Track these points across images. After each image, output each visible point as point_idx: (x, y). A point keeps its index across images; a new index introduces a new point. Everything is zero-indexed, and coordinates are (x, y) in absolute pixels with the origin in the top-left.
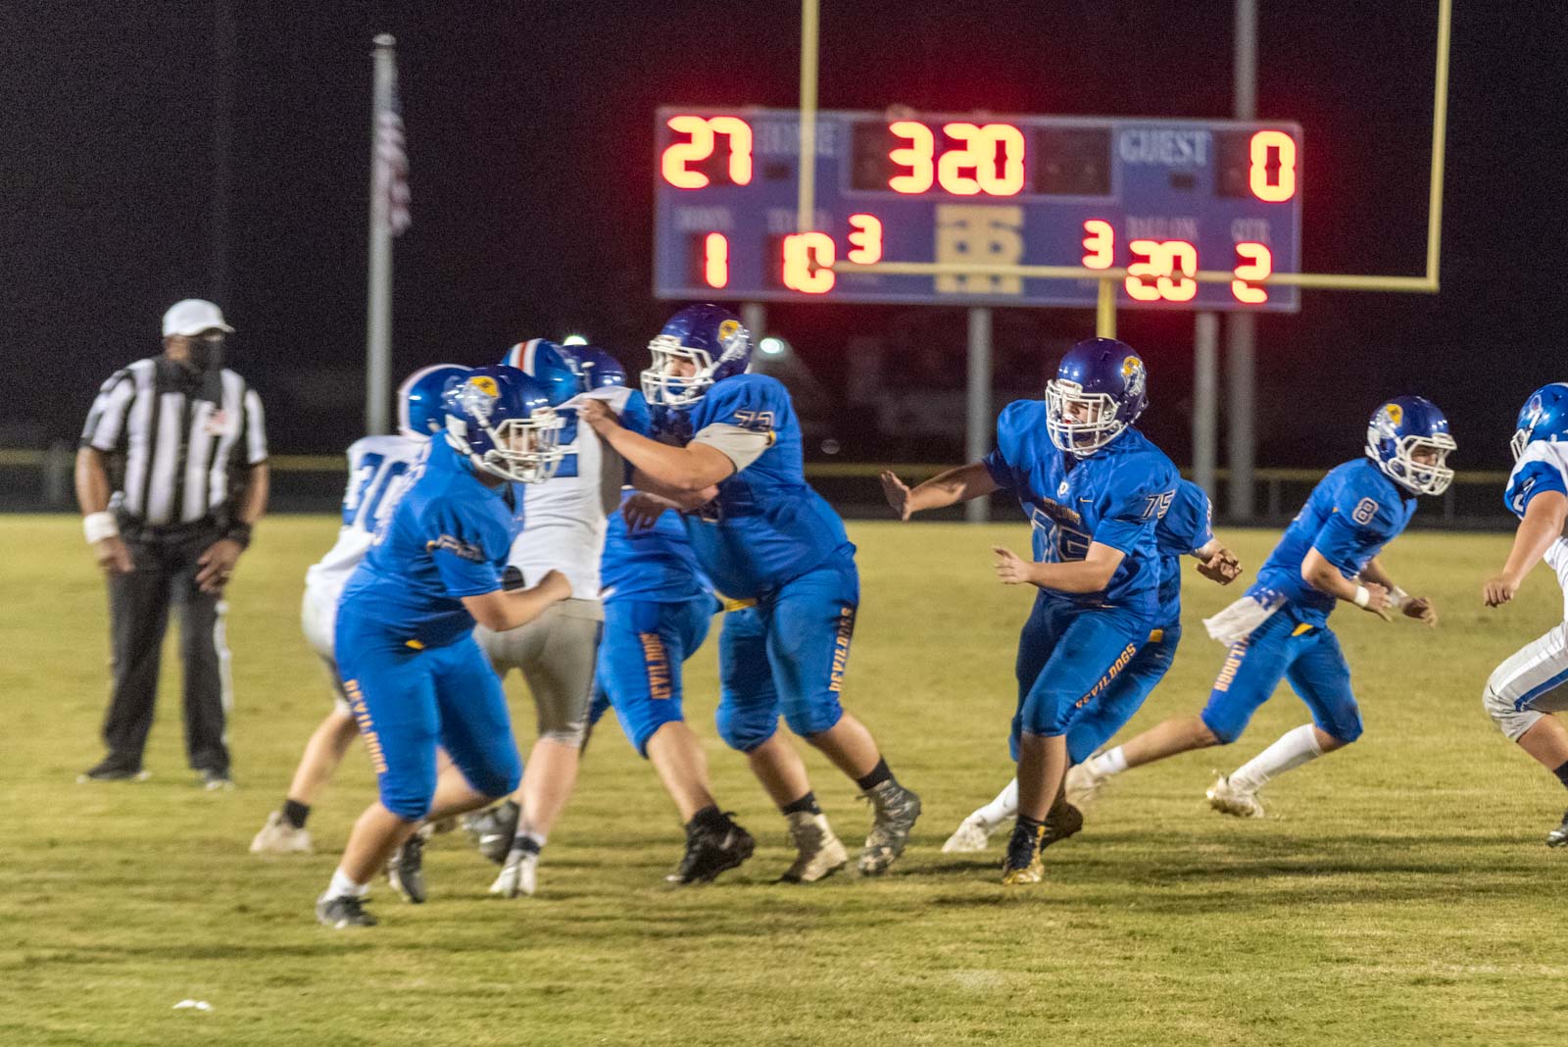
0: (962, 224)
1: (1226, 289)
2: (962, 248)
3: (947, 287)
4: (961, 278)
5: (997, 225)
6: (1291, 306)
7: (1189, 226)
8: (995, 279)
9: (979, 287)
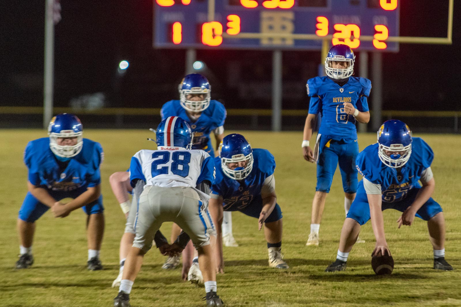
0: (271, 19)
1: (371, 43)
2: (271, 28)
3: (265, 43)
4: (271, 39)
5: (284, 19)
6: (396, 49)
7: (357, 19)
8: (283, 39)
9: (277, 43)
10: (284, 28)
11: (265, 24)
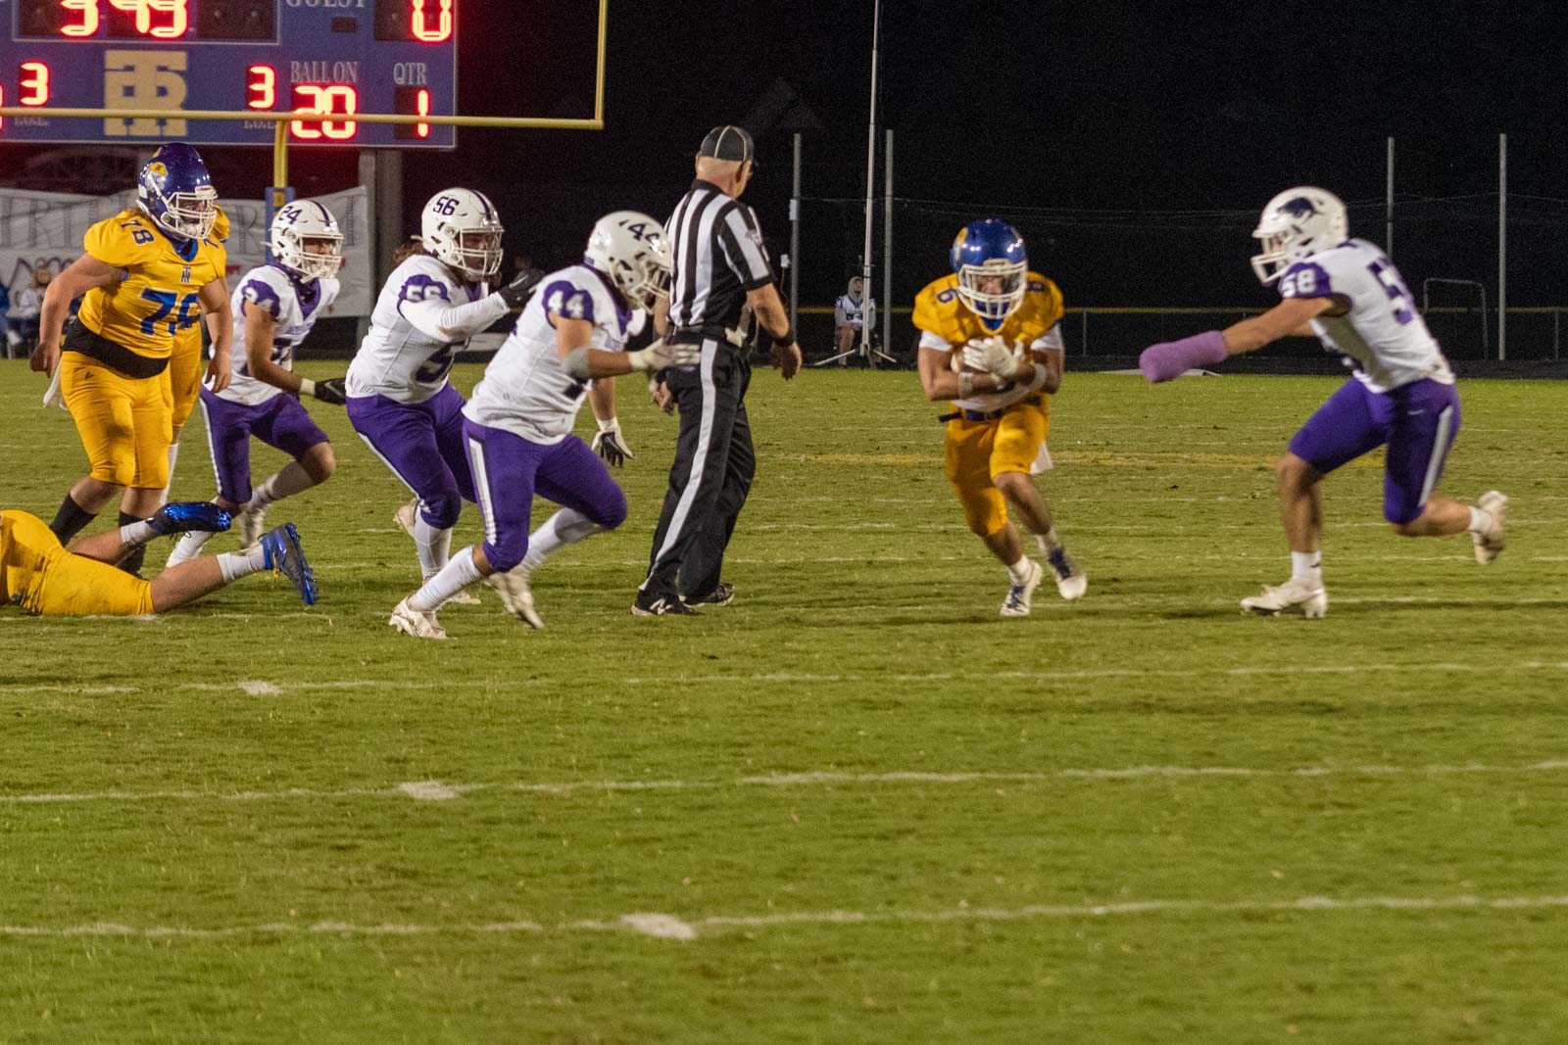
0: (130, 68)
2: (129, 91)
3: (113, 128)
4: (129, 121)
5: (163, 69)
7: (350, 69)
8: (162, 121)
9: (146, 129)
10: (162, 92)
11: (114, 83)
